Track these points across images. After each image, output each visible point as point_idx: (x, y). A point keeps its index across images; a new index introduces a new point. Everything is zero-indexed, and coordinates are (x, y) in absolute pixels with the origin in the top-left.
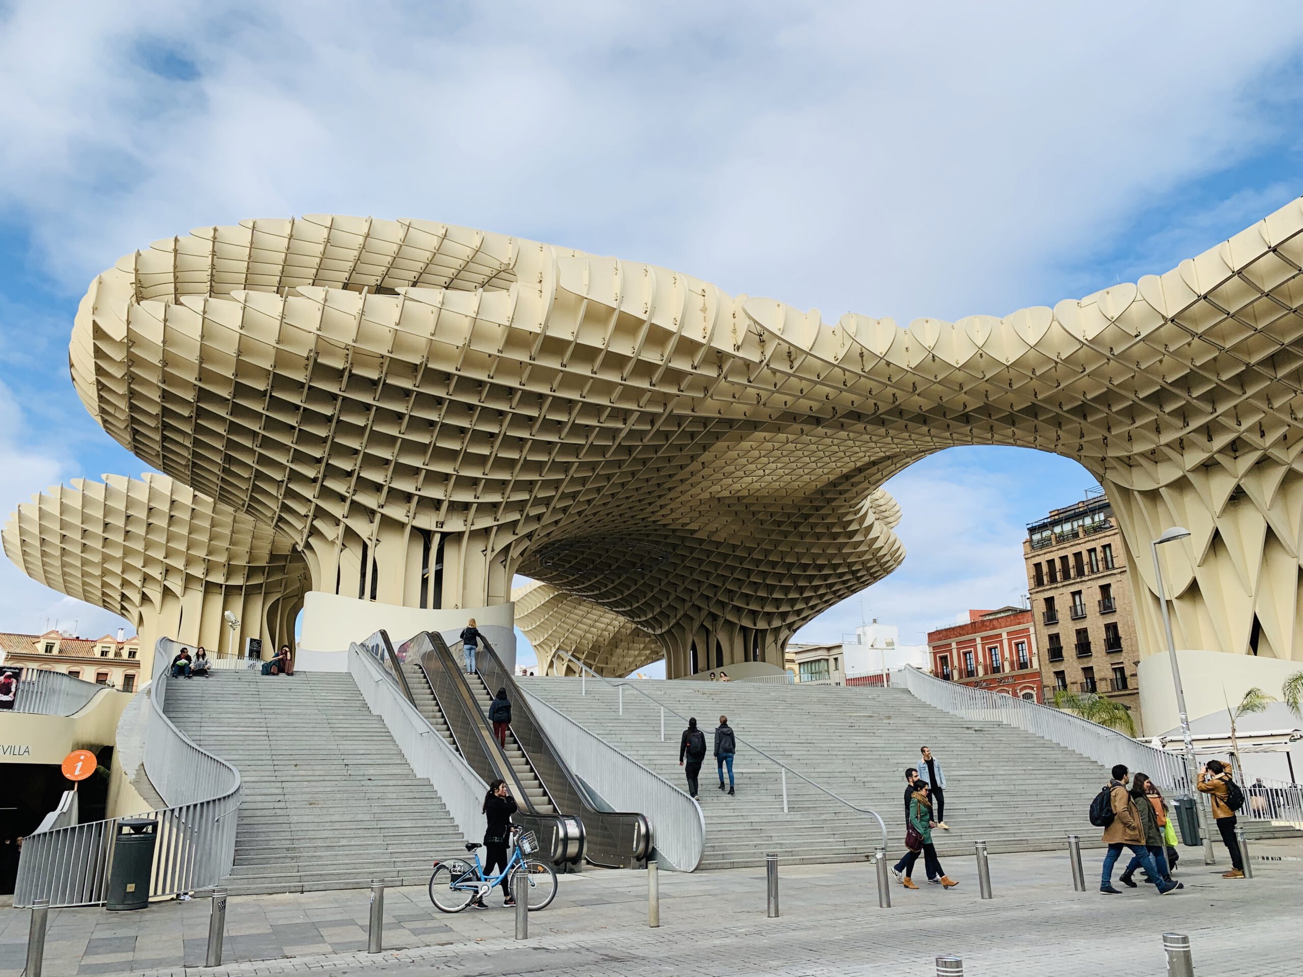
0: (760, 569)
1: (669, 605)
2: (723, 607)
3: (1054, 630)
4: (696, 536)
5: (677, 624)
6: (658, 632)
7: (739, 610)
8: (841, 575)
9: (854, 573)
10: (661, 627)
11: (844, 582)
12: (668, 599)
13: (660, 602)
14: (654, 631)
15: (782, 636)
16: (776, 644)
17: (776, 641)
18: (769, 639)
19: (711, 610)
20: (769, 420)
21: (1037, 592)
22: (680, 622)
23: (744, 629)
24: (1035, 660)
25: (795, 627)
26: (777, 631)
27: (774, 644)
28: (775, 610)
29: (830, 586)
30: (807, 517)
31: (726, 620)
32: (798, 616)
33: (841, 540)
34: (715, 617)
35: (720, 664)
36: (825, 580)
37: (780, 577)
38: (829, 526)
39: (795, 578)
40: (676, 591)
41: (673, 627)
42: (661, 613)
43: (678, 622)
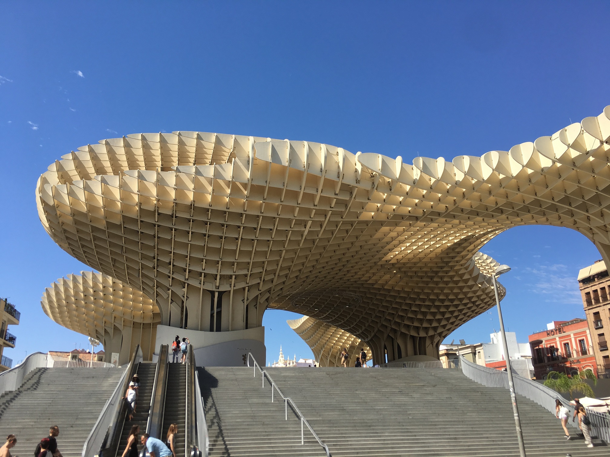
0: (416, 303)
1: (369, 326)
2: (399, 325)
3: (600, 331)
4: (375, 286)
6: (366, 340)
7: (408, 327)
8: (465, 304)
9: (474, 303)
10: (367, 338)
11: (469, 308)
12: (368, 322)
13: (364, 323)
15: (436, 340)
16: (432, 345)
17: (432, 343)
18: (428, 342)
19: (393, 327)
20: (387, 220)
21: (589, 309)
23: (413, 337)
24: (591, 349)
25: (443, 335)
26: (432, 337)
27: (431, 345)
28: (429, 326)
29: (461, 311)
30: (437, 273)
31: (401, 332)
32: (444, 328)
33: (461, 284)
34: (395, 331)
35: (400, 356)
36: (457, 308)
37: (429, 307)
38: (452, 277)
39: (438, 307)
40: (371, 318)
41: (373, 337)
42: (366, 330)
43: (375, 334)
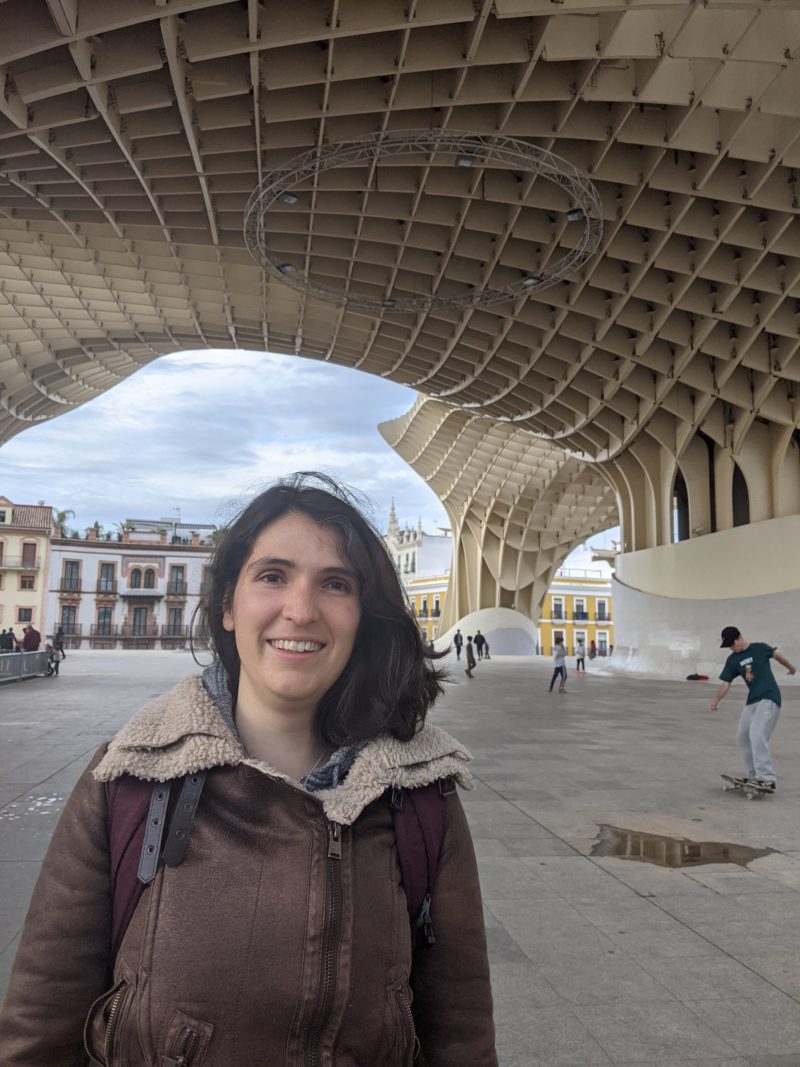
1: (621, 392)
5: (642, 435)
6: (603, 456)
10: (607, 446)
12: (616, 375)
13: (599, 383)
14: (594, 455)
19: (723, 396)
22: (647, 430)
34: (728, 413)
35: (741, 516)
40: (634, 353)
41: (632, 443)
42: (606, 411)
43: (643, 429)
